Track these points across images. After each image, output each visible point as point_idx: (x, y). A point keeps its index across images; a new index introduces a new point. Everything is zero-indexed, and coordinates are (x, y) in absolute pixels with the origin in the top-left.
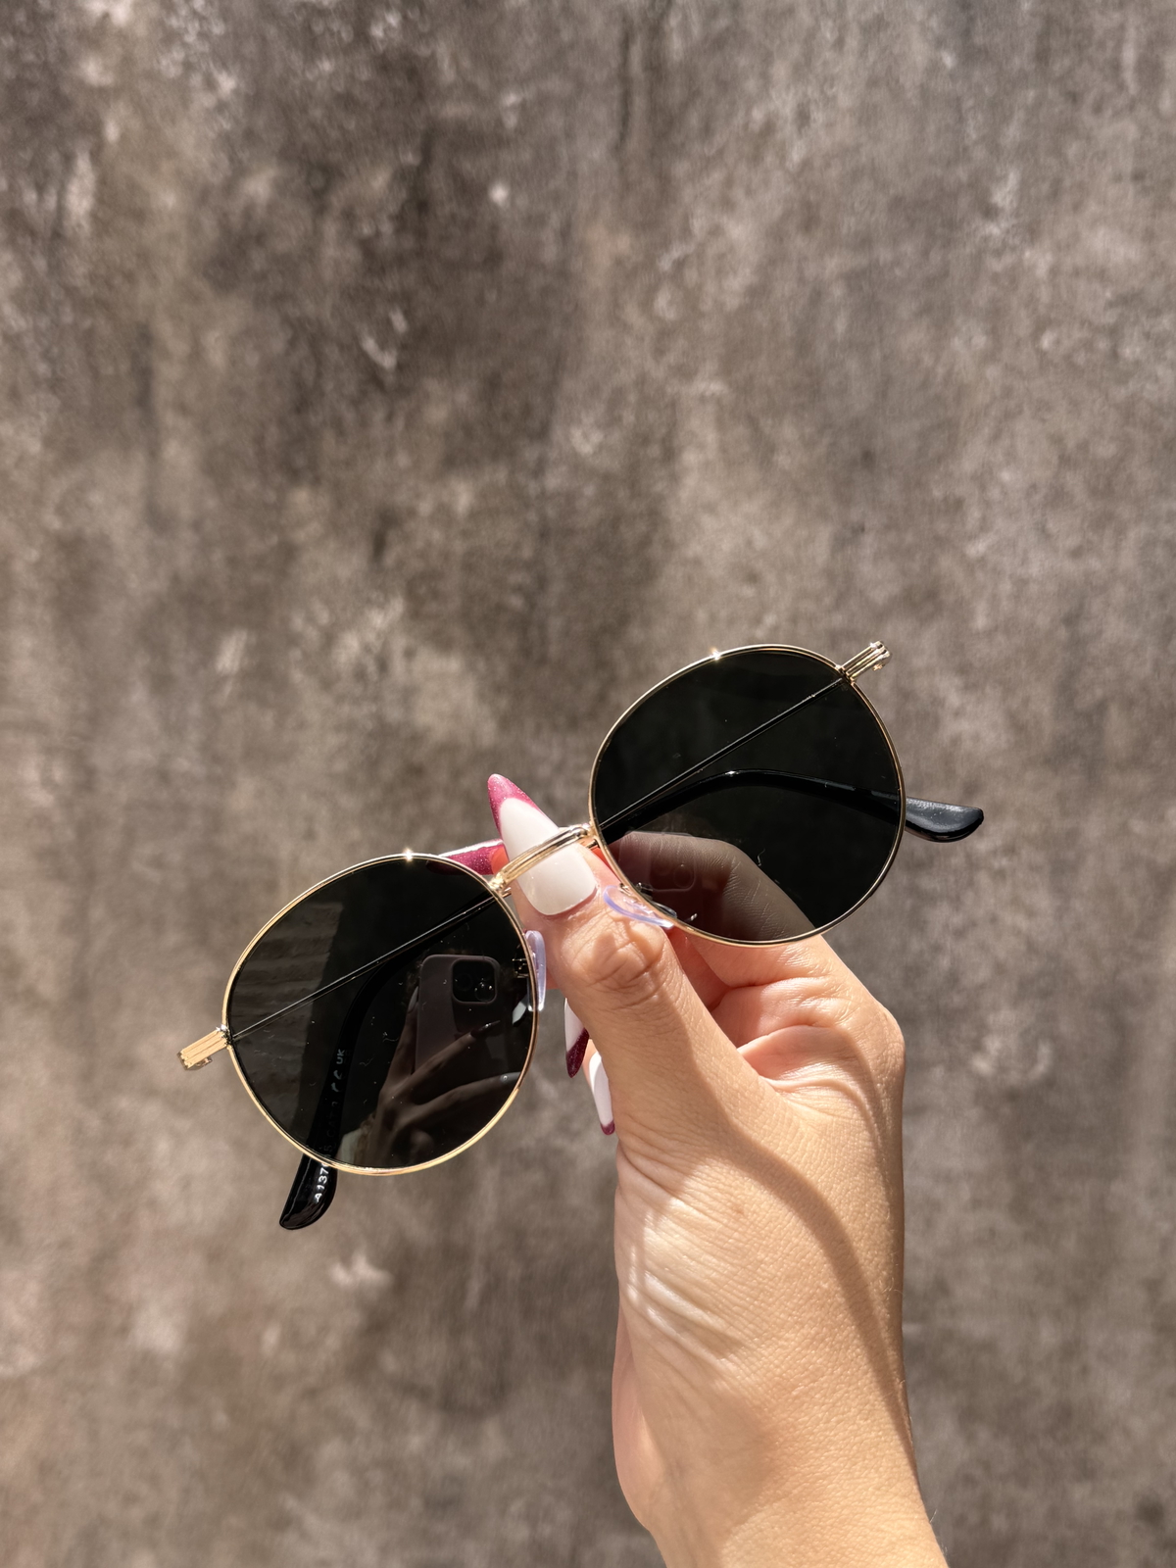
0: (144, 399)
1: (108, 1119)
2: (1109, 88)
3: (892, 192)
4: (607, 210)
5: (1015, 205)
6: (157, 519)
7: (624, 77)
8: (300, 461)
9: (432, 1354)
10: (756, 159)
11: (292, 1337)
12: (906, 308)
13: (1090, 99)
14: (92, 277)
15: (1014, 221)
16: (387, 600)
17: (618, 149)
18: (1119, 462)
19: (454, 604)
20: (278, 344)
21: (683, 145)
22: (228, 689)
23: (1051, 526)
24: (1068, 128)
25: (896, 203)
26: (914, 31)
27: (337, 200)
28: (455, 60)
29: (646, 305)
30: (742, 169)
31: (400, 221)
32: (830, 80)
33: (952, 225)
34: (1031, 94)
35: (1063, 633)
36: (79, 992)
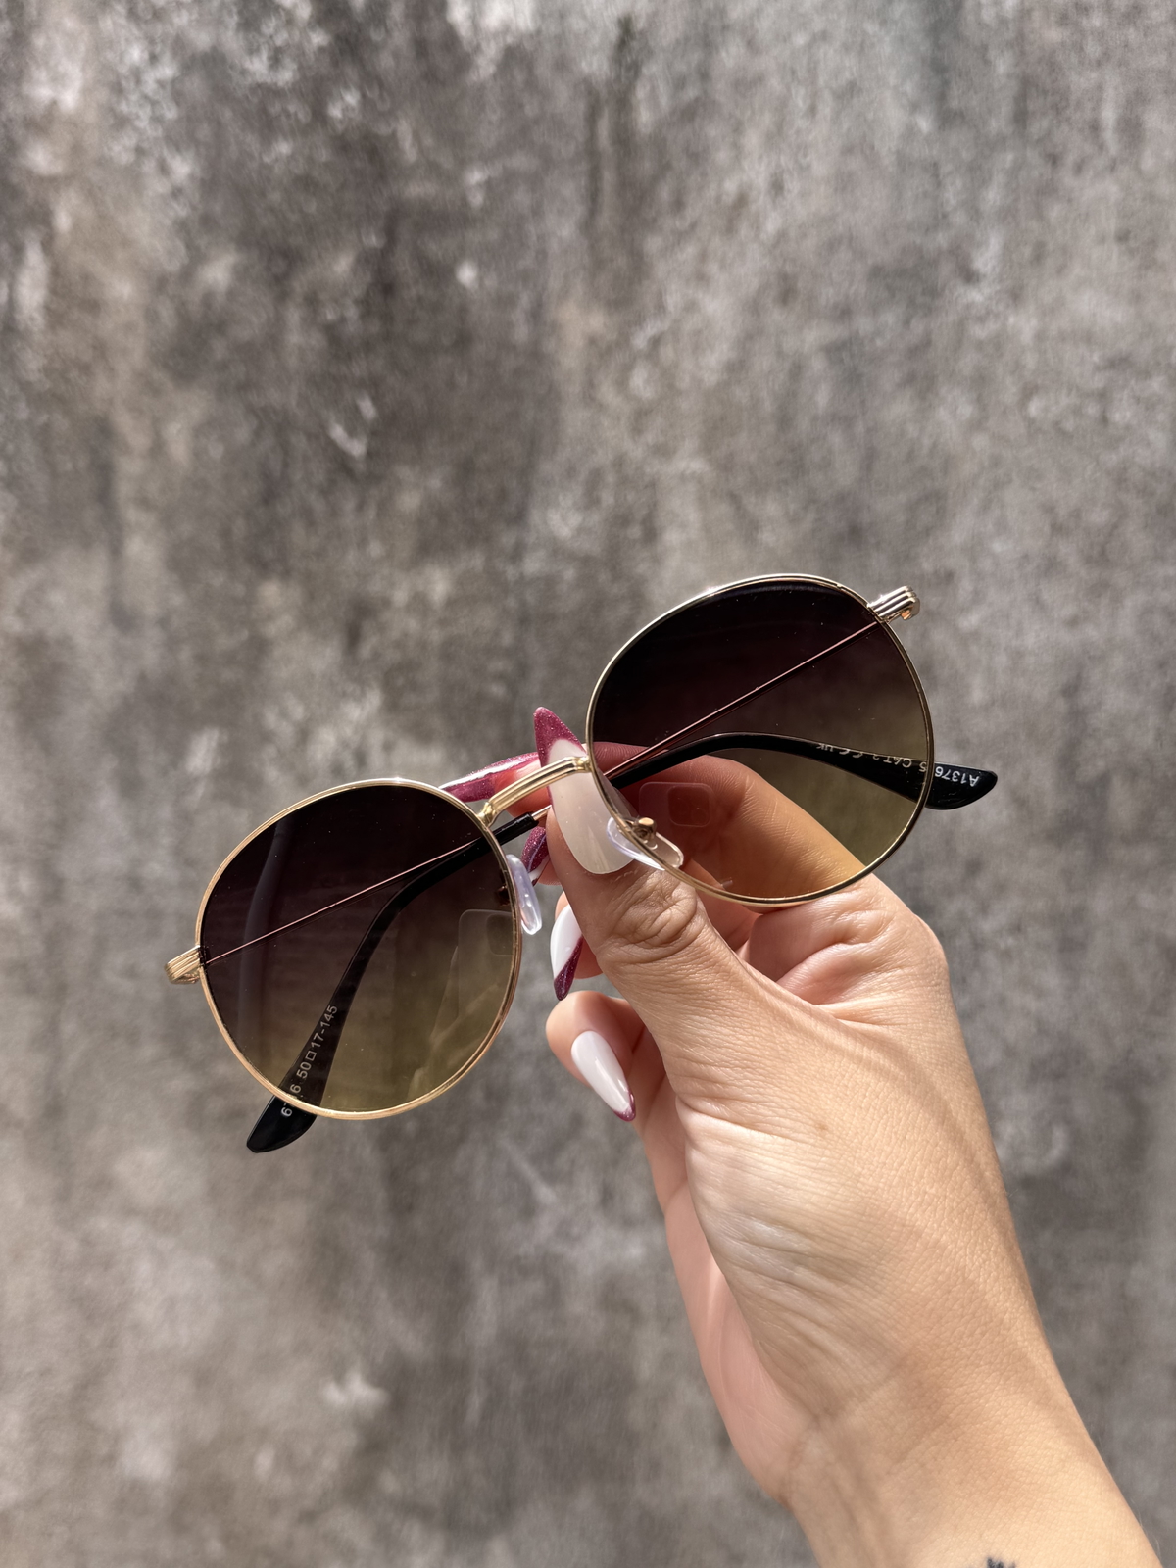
0: (104, 495)
1: (87, 1241)
2: (1088, 148)
3: (870, 262)
4: (579, 288)
5: (997, 270)
6: (122, 617)
7: (591, 151)
8: (269, 553)
9: (434, 1473)
10: (730, 230)
11: (287, 1459)
12: (889, 378)
13: (1071, 159)
14: (47, 371)
15: (998, 288)
16: (363, 694)
17: (587, 226)
18: (1114, 528)
19: (433, 696)
20: (243, 434)
21: (654, 220)
22: (200, 790)
23: (1046, 596)
24: (1047, 190)
25: (877, 273)
26: (888, 94)
27: (299, 285)
28: (416, 136)
29: (622, 384)
30: (717, 242)
31: (366, 305)
32: (803, 148)
33: (934, 292)
34: (1009, 158)
35: (1062, 705)
36: (53, 1110)
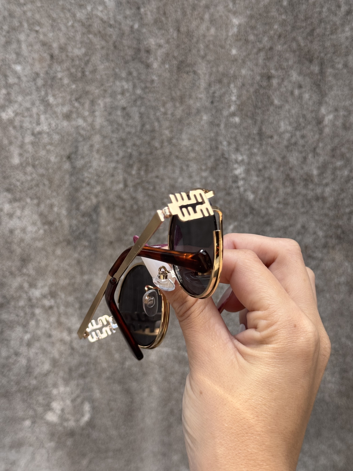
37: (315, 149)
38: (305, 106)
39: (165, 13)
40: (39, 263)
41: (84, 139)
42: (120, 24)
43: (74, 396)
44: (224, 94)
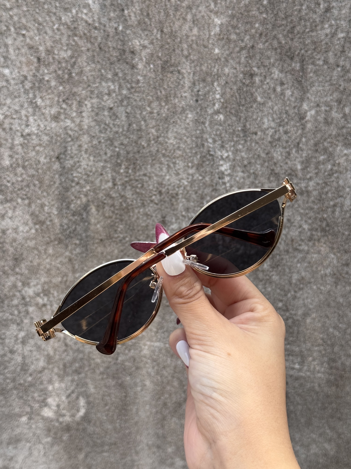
37: (298, 144)
38: (288, 102)
39: (148, 15)
40: (31, 262)
41: (72, 140)
42: (105, 26)
43: (69, 392)
44: (209, 92)
